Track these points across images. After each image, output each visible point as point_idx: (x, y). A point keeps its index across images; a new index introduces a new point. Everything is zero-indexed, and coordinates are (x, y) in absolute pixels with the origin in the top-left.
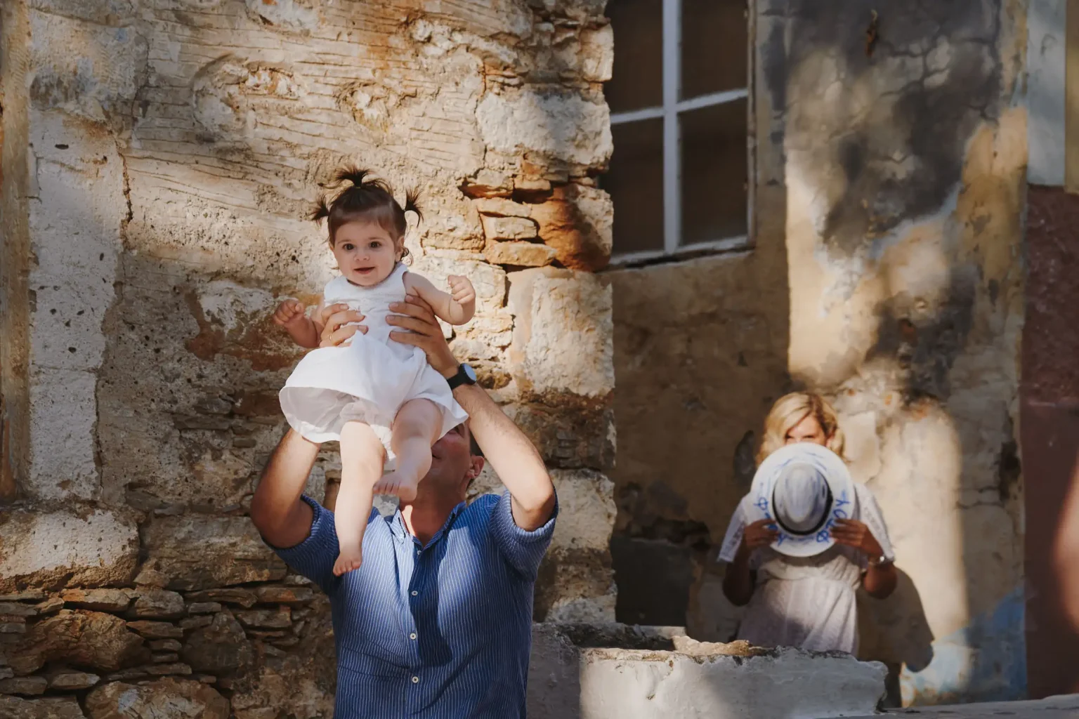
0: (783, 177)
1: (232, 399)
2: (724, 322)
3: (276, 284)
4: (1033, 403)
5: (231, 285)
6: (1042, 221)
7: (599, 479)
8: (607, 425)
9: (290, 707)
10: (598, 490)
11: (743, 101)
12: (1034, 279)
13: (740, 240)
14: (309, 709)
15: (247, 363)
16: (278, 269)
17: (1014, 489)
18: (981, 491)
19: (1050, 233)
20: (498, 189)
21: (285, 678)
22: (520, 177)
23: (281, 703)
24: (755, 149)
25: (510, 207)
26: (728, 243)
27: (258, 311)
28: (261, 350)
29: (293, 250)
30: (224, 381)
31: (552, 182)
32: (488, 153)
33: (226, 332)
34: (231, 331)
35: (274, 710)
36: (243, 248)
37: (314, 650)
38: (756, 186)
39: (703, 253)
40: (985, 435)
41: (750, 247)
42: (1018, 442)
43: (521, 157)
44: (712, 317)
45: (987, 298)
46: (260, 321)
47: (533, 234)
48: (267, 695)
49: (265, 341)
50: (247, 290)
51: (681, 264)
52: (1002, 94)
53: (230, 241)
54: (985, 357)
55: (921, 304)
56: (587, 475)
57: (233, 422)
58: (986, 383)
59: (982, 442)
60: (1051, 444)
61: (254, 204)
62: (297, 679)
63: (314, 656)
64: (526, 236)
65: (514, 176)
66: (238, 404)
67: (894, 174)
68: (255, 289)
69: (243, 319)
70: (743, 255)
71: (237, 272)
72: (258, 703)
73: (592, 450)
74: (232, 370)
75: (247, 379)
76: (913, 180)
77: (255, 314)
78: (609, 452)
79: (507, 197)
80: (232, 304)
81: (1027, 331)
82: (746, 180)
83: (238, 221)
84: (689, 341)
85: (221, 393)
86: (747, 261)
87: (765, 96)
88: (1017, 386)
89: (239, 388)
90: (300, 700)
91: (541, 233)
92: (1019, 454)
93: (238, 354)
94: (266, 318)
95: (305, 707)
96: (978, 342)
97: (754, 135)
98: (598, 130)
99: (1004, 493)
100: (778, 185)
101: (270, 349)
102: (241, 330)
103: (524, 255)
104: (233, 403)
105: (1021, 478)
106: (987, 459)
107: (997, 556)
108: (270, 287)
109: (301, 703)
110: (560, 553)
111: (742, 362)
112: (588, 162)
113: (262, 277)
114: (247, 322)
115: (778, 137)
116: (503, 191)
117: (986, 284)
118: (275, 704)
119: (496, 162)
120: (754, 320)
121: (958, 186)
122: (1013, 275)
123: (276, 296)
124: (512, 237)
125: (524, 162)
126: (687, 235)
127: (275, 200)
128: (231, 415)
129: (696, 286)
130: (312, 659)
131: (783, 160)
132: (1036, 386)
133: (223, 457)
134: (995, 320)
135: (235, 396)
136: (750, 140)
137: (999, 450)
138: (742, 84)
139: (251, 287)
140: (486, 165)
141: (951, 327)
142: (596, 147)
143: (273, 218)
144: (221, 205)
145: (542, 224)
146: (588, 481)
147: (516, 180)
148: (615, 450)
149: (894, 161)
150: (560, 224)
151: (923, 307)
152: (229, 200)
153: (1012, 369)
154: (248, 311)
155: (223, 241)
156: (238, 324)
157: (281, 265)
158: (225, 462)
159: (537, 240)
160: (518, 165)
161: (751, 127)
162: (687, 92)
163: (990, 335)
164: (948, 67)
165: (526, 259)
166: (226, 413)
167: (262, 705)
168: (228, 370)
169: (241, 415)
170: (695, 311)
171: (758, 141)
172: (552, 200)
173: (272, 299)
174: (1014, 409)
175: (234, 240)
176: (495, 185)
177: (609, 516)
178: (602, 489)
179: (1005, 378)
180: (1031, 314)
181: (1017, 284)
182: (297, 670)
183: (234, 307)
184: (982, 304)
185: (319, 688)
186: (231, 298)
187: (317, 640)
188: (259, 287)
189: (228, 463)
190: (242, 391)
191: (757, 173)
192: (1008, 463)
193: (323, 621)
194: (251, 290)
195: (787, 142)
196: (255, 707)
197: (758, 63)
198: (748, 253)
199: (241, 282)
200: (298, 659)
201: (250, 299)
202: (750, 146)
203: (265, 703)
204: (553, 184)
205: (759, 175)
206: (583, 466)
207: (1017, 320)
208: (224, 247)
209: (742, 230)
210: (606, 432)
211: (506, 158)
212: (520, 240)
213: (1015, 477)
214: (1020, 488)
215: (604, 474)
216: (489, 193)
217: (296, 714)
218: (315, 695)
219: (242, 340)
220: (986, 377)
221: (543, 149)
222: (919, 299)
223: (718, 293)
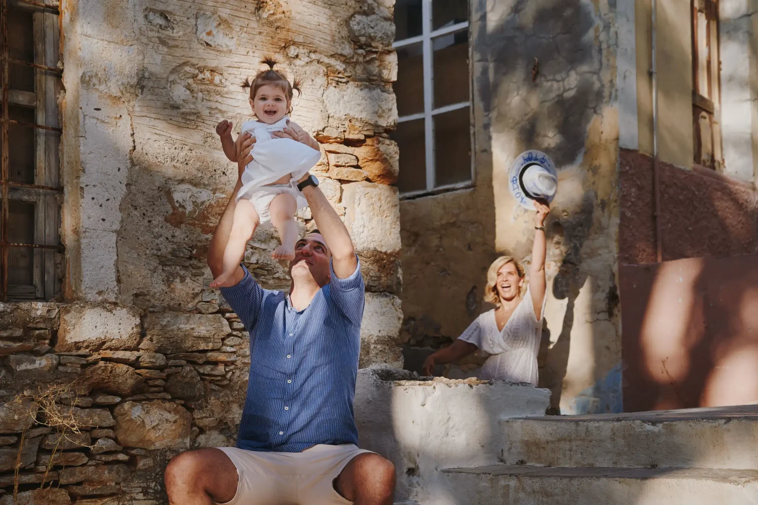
0: (490, 147)
1: (190, 249)
2: (459, 227)
3: (215, 187)
4: (625, 264)
5: (190, 187)
6: (628, 168)
7: (393, 298)
8: (397, 269)
9: (225, 418)
10: (393, 304)
11: (468, 107)
12: (624, 198)
13: (468, 183)
14: (236, 419)
15: (199, 230)
16: (215, 179)
17: (616, 311)
18: (599, 313)
19: (632, 174)
20: (336, 138)
21: (222, 402)
22: (348, 132)
23: (220, 416)
24: (474, 133)
25: (343, 148)
26: (461, 185)
27: (205, 201)
28: (207, 222)
29: (223, 168)
30: (186, 239)
31: (365, 135)
32: (330, 118)
33: (187, 212)
34: (190, 212)
35: (217, 419)
36: (196, 167)
37: (237, 388)
38: (475, 153)
39: (448, 190)
40: (600, 283)
41: (473, 186)
42: (618, 286)
43: (348, 121)
44: (453, 224)
45: (600, 209)
46: (205, 207)
47: (355, 163)
48: (212, 411)
49: (208, 218)
50: (198, 190)
51: (435, 196)
52: (604, 100)
53: (188, 162)
54: (600, 241)
55: (565, 214)
56: (387, 296)
57: (191, 262)
58: (600, 255)
59: (599, 287)
60: (635, 286)
61: (201, 143)
62: (228, 403)
63: (238, 391)
64: (352, 164)
65: (345, 131)
66: (194, 252)
67: (549, 145)
68: (202, 189)
69: (196, 206)
70: (469, 190)
71: (193, 180)
72: (208, 415)
73: (389, 282)
74: (191, 233)
75: (200, 239)
76: (558, 148)
77: (203, 203)
78: (399, 283)
79: (341, 143)
80: (190, 197)
81: (621, 226)
82: (470, 150)
83: (193, 151)
84: (441, 238)
85: (185, 246)
86: (471, 194)
87: (479, 104)
88: (616, 256)
89: (194, 243)
90: (230, 414)
91: (359, 164)
92: (618, 292)
93: (194, 225)
94: (209, 205)
95: (233, 418)
96: (596, 233)
97: (474, 126)
98: (390, 108)
99: (611, 314)
100: (488, 152)
101: (211, 223)
102: (195, 211)
103: (350, 174)
104: (191, 252)
105: (619, 305)
106: (602, 296)
107: (608, 348)
108: (211, 188)
109: (231, 416)
110: (372, 338)
111: (470, 248)
112: (385, 125)
113: (206, 183)
114: (198, 208)
115: (487, 127)
116: (339, 140)
117: (599, 201)
118: (217, 416)
119: (335, 123)
120: (475, 225)
121: (583, 150)
122: (613, 197)
123: (214, 193)
124: (344, 164)
125: (349, 124)
126: (439, 181)
127: (213, 141)
128: (190, 258)
129: (444, 208)
130: (237, 393)
131: (490, 138)
132: (627, 255)
133: (186, 281)
134: (604, 220)
135: (192, 247)
136: (471, 127)
137: (607, 291)
138: (466, 99)
139: (200, 188)
140: (329, 125)
141: (581, 225)
142: (389, 117)
143: (212, 150)
144: (183, 143)
145: (360, 159)
146: (387, 299)
147: (345, 133)
148: (402, 283)
149: (549, 137)
150: (370, 158)
151: (566, 215)
152: (188, 140)
153: (614, 247)
154: (199, 201)
155: (185, 163)
156: (193, 208)
157: (217, 176)
158: (187, 283)
159: (357, 167)
160: (346, 126)
161: (472, 121)
162: (437, 104)
163: (602, 229)
164: (576, 87)
165: (352, 177)
166: (187, 256)
167: (210, 417)
168: (188, 233)
169: (196, 258)
170: (444, 222)
171: (476, 129)
172: (366, 145)
173: (212, 195)
174: (615, 268)
175: (191, 162)
176: (334, 136)
177: (399, 319)
178: (395, 304)
179: (610, 252)
180: (623, 217)
181: (616, 201)
182: (229, 398)
183: (191, 199)
184: (597, 213)
185: (240, 408)
186: (189, 194)
187: (239, 382)
188: (205, 188)
189: (189, 284)
190: (196, 245)
191: (476, 145)
192: (612, 298)
193: (242, 372)
194: (200, 190)
195: (491, 129)
196: (206, 417)
197: (475, 87)
198: (472, 189)
199: (195, 185)
200: (229, 392)
201: (200, 195)
202: (472, 132)
203: (211, 415)
204: (367, 136)
205: (477, 147)
206: (384, 291)
207: (616, 220)
208: (186, 166)
209: (469, 178)
210: (397, 272)
211: (340, 122)
212: (348, 166)
213: (616, 305)
214: (619, 311)
215: (396, 295)
216: (331, 141)
217: (228, 422)
218: (238, 412)
219: (196, 217)
220: (600, 252)
221: (360, 117)
222: (564, 211)
223: (456, 211)
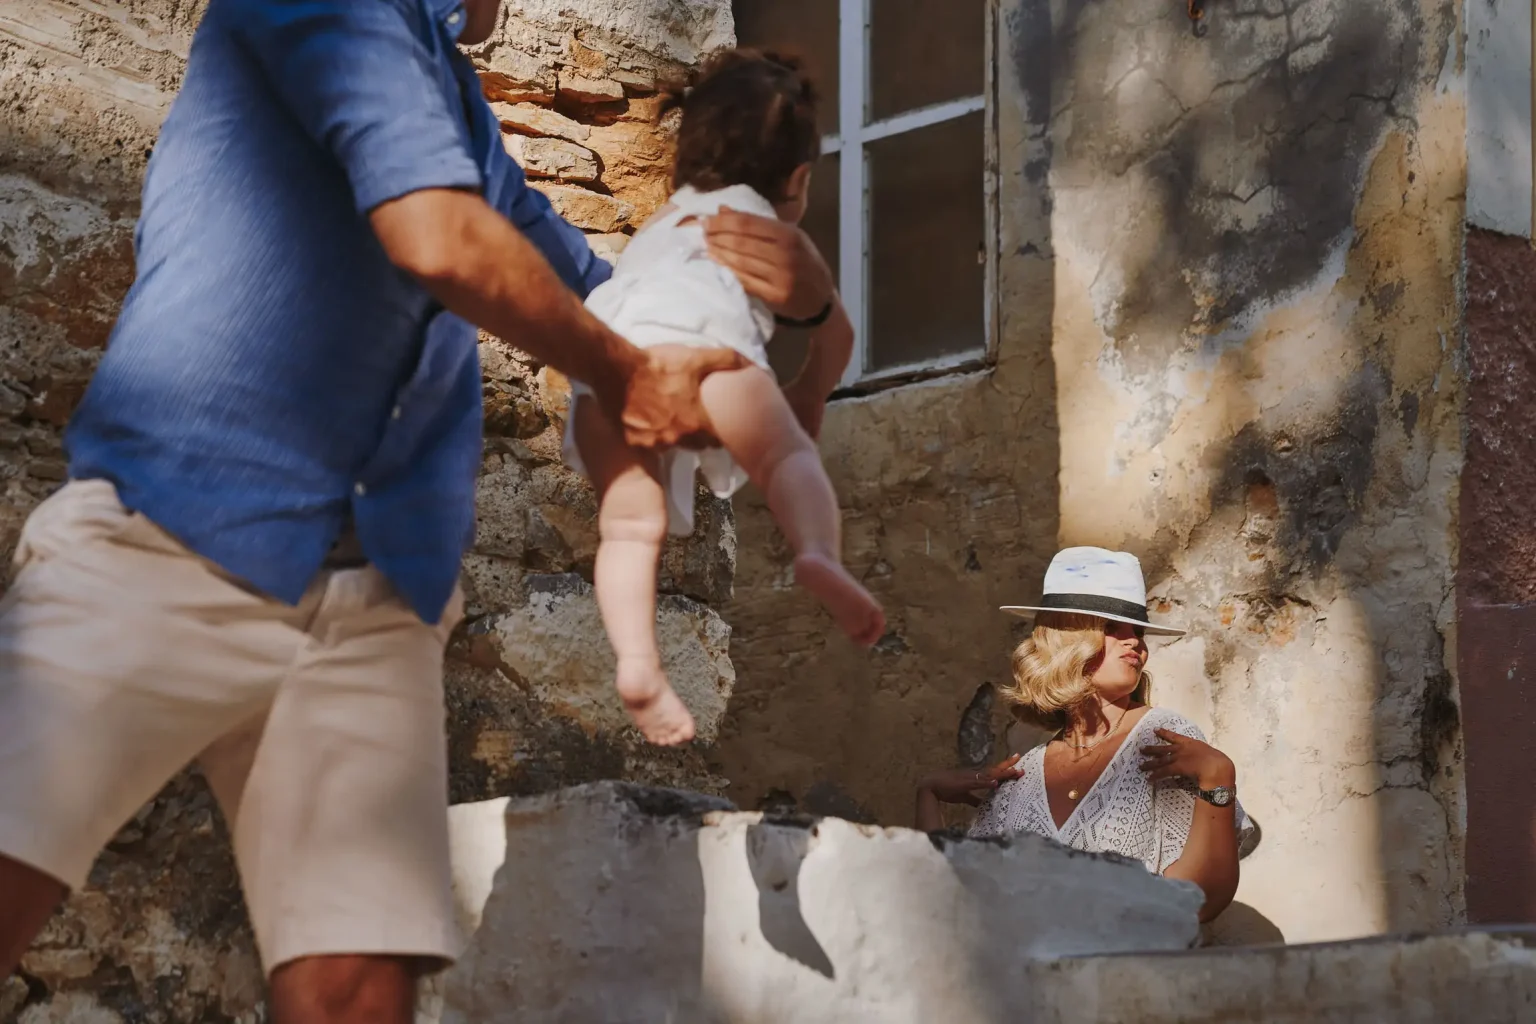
0: (1047, 236)
1: (26, 389)
2: (942, 495)
3: (116, 195)
4: (1478, 604)
5: (31, 185)
6: (1494, 293)
7: (704, 614)
8: (720, 522)
9: (122, 952)
10: (702, 635)
11: (981, 113)
12: (1480, 389)
13: (975, 355)
14: (159, 961)
15: (59, 330)
16: (118, 168)
17: (1447, 758)
18: (1389, 765)
19: (1507, 315)
20: (529, 85)
21: (114, 900)
22: (568, 69)
23: (105, 945)
24: (997, 194)
25: (552, 121)
26: (953, 361)
27: (80, 239)
28: (85, 308)
29: (147, 139)
30: (13, 355)
31: (624, 85)
32: (511, 19)
33: (19, 269)
34: (28, 269)
35: (92, 955)
36: (53, 121)
37: (171, 858)
38: (999, 256)
39: (907, 379)
40: (1394, 665)
41: (990, 362)
42: (1454, 673)
43: (570, 35)
44: (922, 487)
45: (1399, 425)
46: (83, 258)
47: (590, 172)
48: (81, 930)
49: (92, 295)
50: (59, 198)
51: (867, 399)
52: (1422, 73)
53: (27, 105)
54: (1397, 527)
55: (1286, 444)
56: (682, 606)
57: (29, 433)
58: (1397, 573)
59: (1391, 677)
60: (1510, 674)
61: (74, 47)
62: (137, 904)
63: (172, 867)
64: (580, 174)
65: (558, 66)
66: (40, 400)
67: (1238, 222)
68: (75, 199)
69: (51, 251)
70: (974, 377)
71: (40, 163)
72: (62, 940)
73: (692, 563)
74: (28, 337)
75: (56, 358)
76: (1268, 231)
77: (74, 244)
78: (723, 570)
79: (545, 106)
80: (31, 220)
81: (1468, 480)
82: (982, 247)
83: (43, 72)
84: (881, 532)
85: (6, 375)
86: (982, 386)
87: (1014, 100)
88: (1450, 576)
89: (41, 372)
90: (141, 941)
91: (605, 178)
92: (1455, 695)
93: (40, 311)
94: (96, 254)
95: (151, 957)
96: (1382, 504)
97: (996, 170)
98: (709, 6)
99: (1429, 765)
100: (1038, 251)
101: (102, 311)
102: (48, 269)
103: (575, 206)
104: (29, 397)
105: (1460, 735)
106: (1404, 707)
107: (1419, 878)
108: (104, 199)
109: (144, 949)
110: (630, 737)
111: (973, 564)
112: (692, 61)
113: (89, 179)
114: (58, 257)
115: (1036, 171)
116: (539, 91)
117: (1397, 402)
118: (93, 943)
119: (525, 36)
120: (994, 488)
121: (1348, 236)
122: (1442, 384)
123: (114, 217)
124: (552, 172)
125: (575, 43)
126: (877, 359)
127: (114, 44)
128: (25, 420)
129: (894, 434)
130: (166, 872)
131: (1047, 207)
132: (1486, 576)
133: (9, 493)
134: (1411, 461)
135: (35, 385)
136: (987, 175)
137: (1419, 690)
138: (978, 90)
139: (66, 195)
140: (507, 38)
141: (1337, 482)
142: (707, 35)
143: (110, 76)
144: (10, 37)
145: (608, 162)
146: (683, 617)
147: (560, 74)
148: (734, 569)
149: (1237, 198)
150: (640, 163)
151: (1286, 449)
152: (25, 31)
153: (1443, 547)
154: (61, 236)
155: (15, 104)
156: (42, 256)
157: (125, 163)
158: (12, 500)
159: (596, 185)
160: (564, 47)
161: (990, 155)
163: (1402, 491)
164: (1328, 31)
165: (578, 216)
166: (15, 412)
167: (68, 944)
168: (20, 337)
169: (44, 422)
170: (891, 479)
171: (1002, 180)
172: (626, 120)
173: (106, 221)
174: (1447, 617)
175: (36, 104)
176: (523, 76)
177: (721, 683)
178: (708, 633)
179: (1430, 563)
180: (1474, 450)
181: (1451, 399)
182: (138, 888)
183: (34, 226)
184: (1389, 437)
185: (177, 925)
186: (27, 210)
187: (177, 840)
188: (83, 196)
189: (17, 503)
190: (47, 377)
191: (1000, 232)
192: (1437, 713)
193: (191, 807)
194: (67, 200)
195: (1052, 178)
196: (56, 946)
197: (1002, 44)
198: (984, 372)
199: (49, 183)
200: (139, 870)
201: (65, 215)
202: (989, 188)
203: (75, 940)
204: (631, 91)
205: (1004, 238)
206: (678, 591)
207: (1450, 461)
208: (17, 117)
209: (979, 342)
210: (718, 535)
211: (544, 34)
212: (568, 181)
213: (1449, 737)
214: (1457, 756)
215: (713, 608)
216: (513, 92)
217: (133, 968)
218: (170, 936)
219: (49, 286)
220: (1395, 565)
221: (610, 24)
222: (1281, 435)
223: (933, 445)
